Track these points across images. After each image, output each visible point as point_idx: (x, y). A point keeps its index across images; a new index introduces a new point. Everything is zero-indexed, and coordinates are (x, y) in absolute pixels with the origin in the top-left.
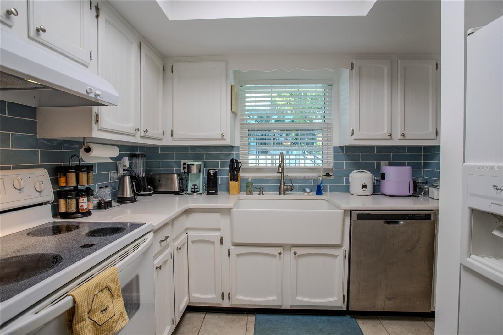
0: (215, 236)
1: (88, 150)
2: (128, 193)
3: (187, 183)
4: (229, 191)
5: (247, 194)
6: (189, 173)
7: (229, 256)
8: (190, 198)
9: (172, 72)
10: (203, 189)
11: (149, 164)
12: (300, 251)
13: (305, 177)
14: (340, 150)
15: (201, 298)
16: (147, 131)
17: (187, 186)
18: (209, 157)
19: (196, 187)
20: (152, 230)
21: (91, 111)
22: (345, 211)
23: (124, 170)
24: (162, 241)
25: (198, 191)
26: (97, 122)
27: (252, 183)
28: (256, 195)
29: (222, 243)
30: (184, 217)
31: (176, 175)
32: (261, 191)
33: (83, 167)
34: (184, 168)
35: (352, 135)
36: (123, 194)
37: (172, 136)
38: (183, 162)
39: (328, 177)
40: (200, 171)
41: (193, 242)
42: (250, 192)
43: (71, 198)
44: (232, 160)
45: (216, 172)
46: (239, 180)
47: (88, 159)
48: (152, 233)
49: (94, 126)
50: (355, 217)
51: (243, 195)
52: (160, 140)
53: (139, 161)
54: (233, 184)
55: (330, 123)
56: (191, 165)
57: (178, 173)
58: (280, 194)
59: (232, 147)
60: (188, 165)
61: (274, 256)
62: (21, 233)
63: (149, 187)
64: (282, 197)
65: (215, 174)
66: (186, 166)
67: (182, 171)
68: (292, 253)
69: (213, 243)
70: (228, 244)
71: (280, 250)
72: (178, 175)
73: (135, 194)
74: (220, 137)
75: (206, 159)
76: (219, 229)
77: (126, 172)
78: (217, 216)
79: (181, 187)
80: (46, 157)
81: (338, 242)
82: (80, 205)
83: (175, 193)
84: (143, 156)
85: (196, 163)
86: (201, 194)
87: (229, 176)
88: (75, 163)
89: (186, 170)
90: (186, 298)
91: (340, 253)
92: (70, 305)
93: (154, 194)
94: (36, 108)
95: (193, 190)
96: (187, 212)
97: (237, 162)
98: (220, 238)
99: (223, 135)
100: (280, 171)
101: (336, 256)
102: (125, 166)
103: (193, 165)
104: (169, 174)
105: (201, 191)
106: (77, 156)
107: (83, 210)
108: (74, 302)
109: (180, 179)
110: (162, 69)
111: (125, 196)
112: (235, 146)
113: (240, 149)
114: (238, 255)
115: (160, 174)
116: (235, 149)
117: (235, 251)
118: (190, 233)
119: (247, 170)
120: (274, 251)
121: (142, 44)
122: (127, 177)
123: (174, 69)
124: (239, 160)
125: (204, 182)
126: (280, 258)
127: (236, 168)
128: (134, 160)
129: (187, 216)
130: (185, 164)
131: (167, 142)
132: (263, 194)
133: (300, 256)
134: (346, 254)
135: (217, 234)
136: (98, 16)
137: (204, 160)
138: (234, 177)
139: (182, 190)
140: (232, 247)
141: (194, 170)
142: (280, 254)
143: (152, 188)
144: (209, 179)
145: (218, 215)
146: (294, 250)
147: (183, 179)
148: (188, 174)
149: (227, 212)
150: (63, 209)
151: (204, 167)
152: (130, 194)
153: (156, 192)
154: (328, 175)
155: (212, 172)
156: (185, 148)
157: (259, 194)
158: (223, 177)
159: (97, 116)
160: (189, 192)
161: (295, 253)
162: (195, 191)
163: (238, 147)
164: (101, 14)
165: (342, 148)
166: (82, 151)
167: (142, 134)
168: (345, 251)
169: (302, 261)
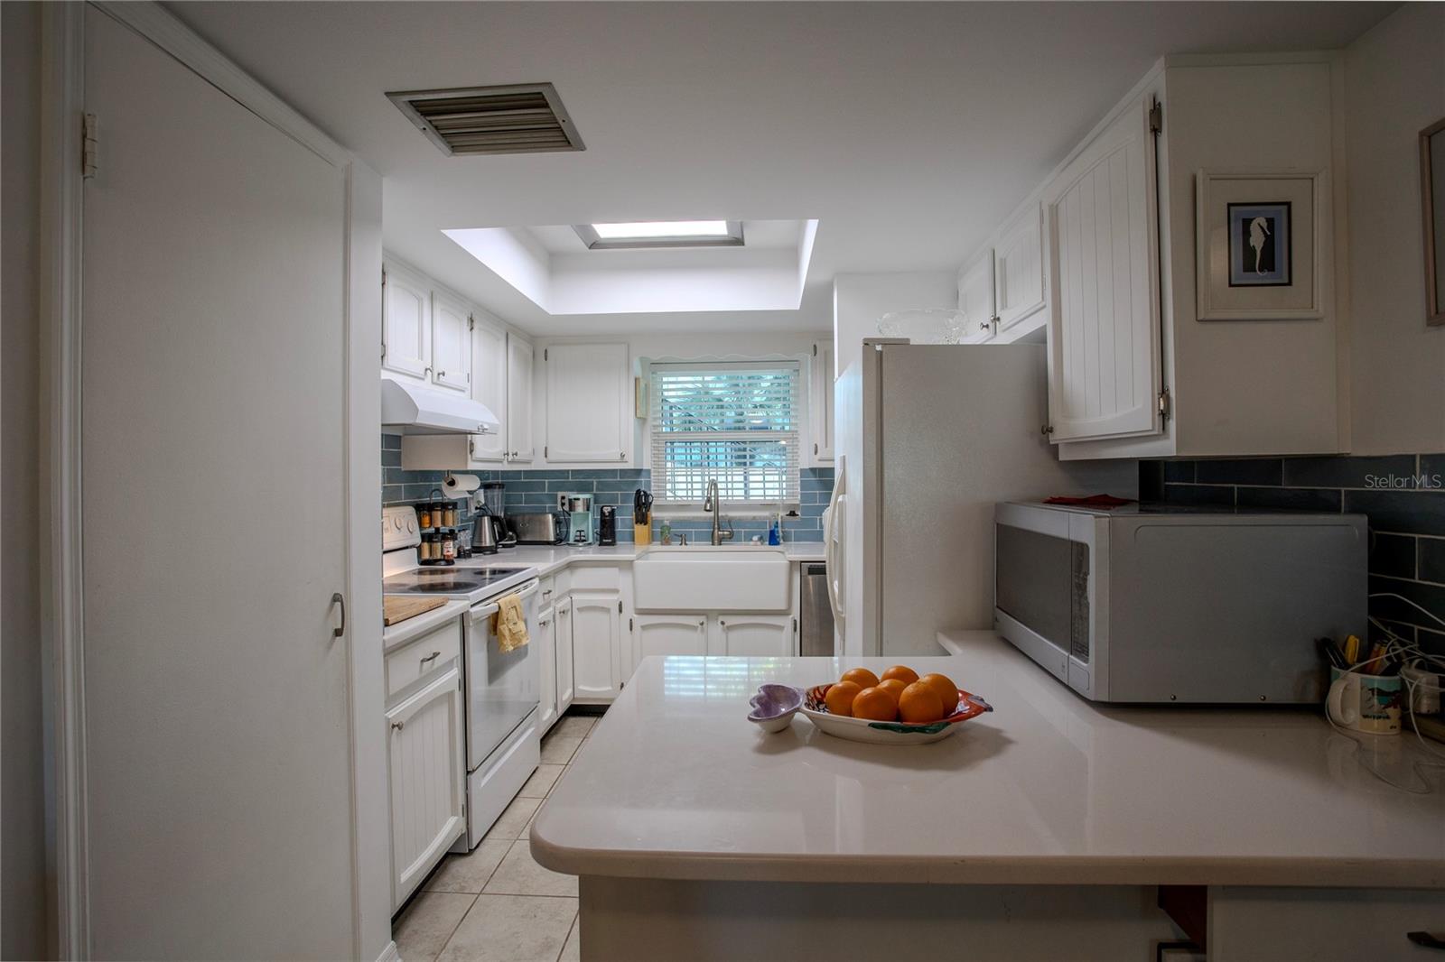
0: (611, 600)
1: (452, 483)
2: (488, 541)
3: (568, 527)
4: (633, 541)
5: (662, 544)
6: (572, 513)
7: (631, 629)
8: (572, 550)
9: (546, 359)
10: (593, 538)
11: (507, 499)
12: (730, 621)
13: (754, 518)
14: (811, 474)
15: (592, 692)
16: (516, 454)
17: (568, 532)
18: (602, 486)
19: (583, 534)
20: (537, 576)
21: (466, 440)
22: (792, 563)
23: (477, 508)
24: (544, 594)
25: (585, 541)
26: (471, 451)
27: (669, 528)
28: (675, 546)
29: (620, 611)
30: (567, 573)
31: (550, 516)
32: (683, 539)
33: (448, 504)
34: (563, 504)
35: (816, 453)
36: (481, 542)
37: (546, 456)
38: (560, 494)
39: (791, 518)
40: (588, 510)
41: (579, 609)
42: (666, 542)
43: (436, 542)
44: (638, 492)
45: (613, 510)
46: (650, 522)
47: (451, 494)
48: (536, 581)
49: (469, 456)
50: (805, 571)
51: (656, 546)
52: (528, 462)
53: (497, 493)
54: (640, 530)
55: (796, 431)
56: (575, 499)
57: (554, 512)
58: (713, 544)
59: (638, 472)
60: (570, 500)
61: (695, 628)
62: (408, 573)
63: (511, 533)
64: (717, 548)
65: (612, 513)
66: (566, 501)
67: (560, 508)
68: (719, 622)
69: (607, 610)
70: (629, 612)
71: (702, 619)
72: (554, 515)
73: (497, 542)
74: (618, 457)
75: (598, 489)
76: (616, 591)
77: (478, 511)
78: (612, 572)
79: (557, 535)
80: (411, 491)
81: (782, 606)
82: (445, 550)
83: (548, 543)
84: (501, 486)
85: (582, 496)
86: (590, 544)
87: (634, 517)
88: (436, 498)
89: (566, 508)
90: (570, 690)
91: (787, 622)
92: (497, 610)
93: (517, 546)
94: (400, 437)
95: (578, 538)
96: (571, 566)
97: (646, 495)
98: (618, 602)
99: (622, 456)
100: (708, 508)
101: (781, 628)
102: (479, 502)
103: (578, 499)
104: (537, 514)
105: (591, 540)
106: (440, 490)
107: (448, 556)
108: (500, 607)
109: (557, 523)
110: (531, 354)
111: (483, 545)
112: (644, 468)
113: (652, 474)
114: (644, 628)
115: (524, 514)
116: (643, 473)
117: (640, 621)
118: (575, 597)
119: (661, 508)
120: (694, 621)
121: (510, 335)
122: (486, 518)
123: (549, 354)
124: (650, 490)
125: (594, 527)
126: (702, 630)
127: (644, 504)
128: (489, 492)
129: (572, 573)
130: (563, 498)
131: (539, 464)
132: (686, 544)
133: (730, 628)
134: (795, 624)
135: (614, 598)
136: (472, 329)
137: (595, 492)
138: (642, 518)
139: (560, 540)
140: (635, 616)
141: (580, 508)
142: (702, 624)
143: (515, 537)
144: (603, 522)
145: (615, 570)
146: (721, 618)
147: (561, 523)
148: (570, 515)
149: (628, 565)
150: (426, 556)
151: (595, 503)
152: (491, 542)
153: (520, 543)
154: (793, 514)
155: (607, 510)
156: (564, 473)
157: (681, 544)
158: (625, 518)
159: (472, 444)
160: (571, 541)
161: (723, 623)
162: (581, 539)
163: (649, 471)
164: (476, 325)
165: (813, 470)
166: (444, 485)
167: (510, 458)
168: (795, 621)
169: (734, 635)
